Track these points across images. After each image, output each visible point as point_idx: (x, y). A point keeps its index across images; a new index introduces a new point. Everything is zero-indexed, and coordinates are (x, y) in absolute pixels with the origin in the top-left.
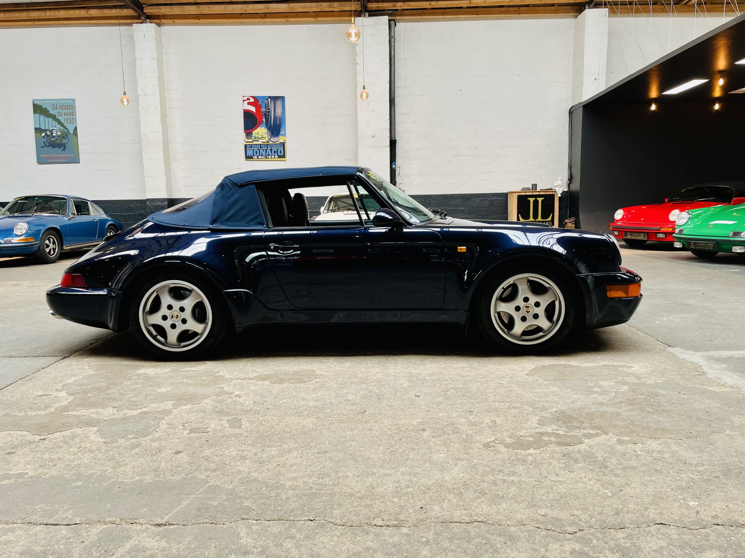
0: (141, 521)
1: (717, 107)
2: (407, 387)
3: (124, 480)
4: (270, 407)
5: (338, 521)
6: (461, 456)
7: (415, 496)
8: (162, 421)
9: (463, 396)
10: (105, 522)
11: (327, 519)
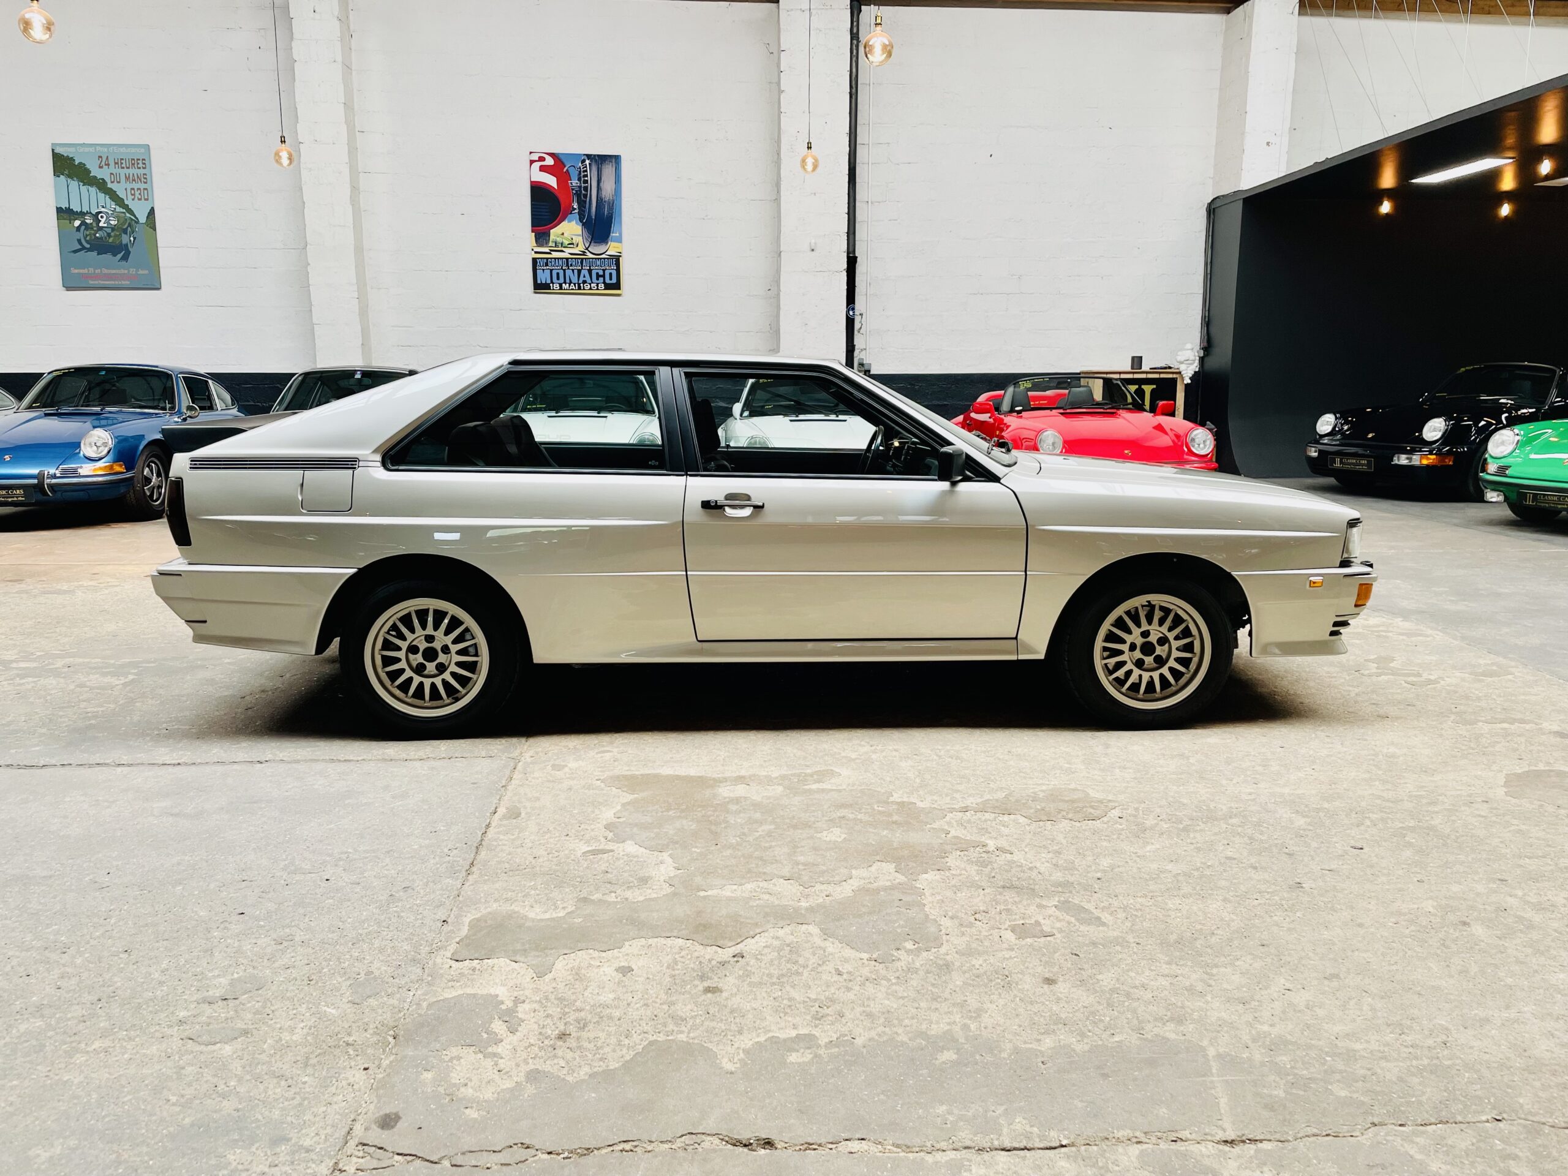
0: (1187, 1135)
1: (1505, 210)
2: (1311, 828)
3: (1030, 1046)
4: (1099, 875)
8: (927, 910)
9: (1443, 845)
10: (1119, 1140)
11: (1523, 1116)
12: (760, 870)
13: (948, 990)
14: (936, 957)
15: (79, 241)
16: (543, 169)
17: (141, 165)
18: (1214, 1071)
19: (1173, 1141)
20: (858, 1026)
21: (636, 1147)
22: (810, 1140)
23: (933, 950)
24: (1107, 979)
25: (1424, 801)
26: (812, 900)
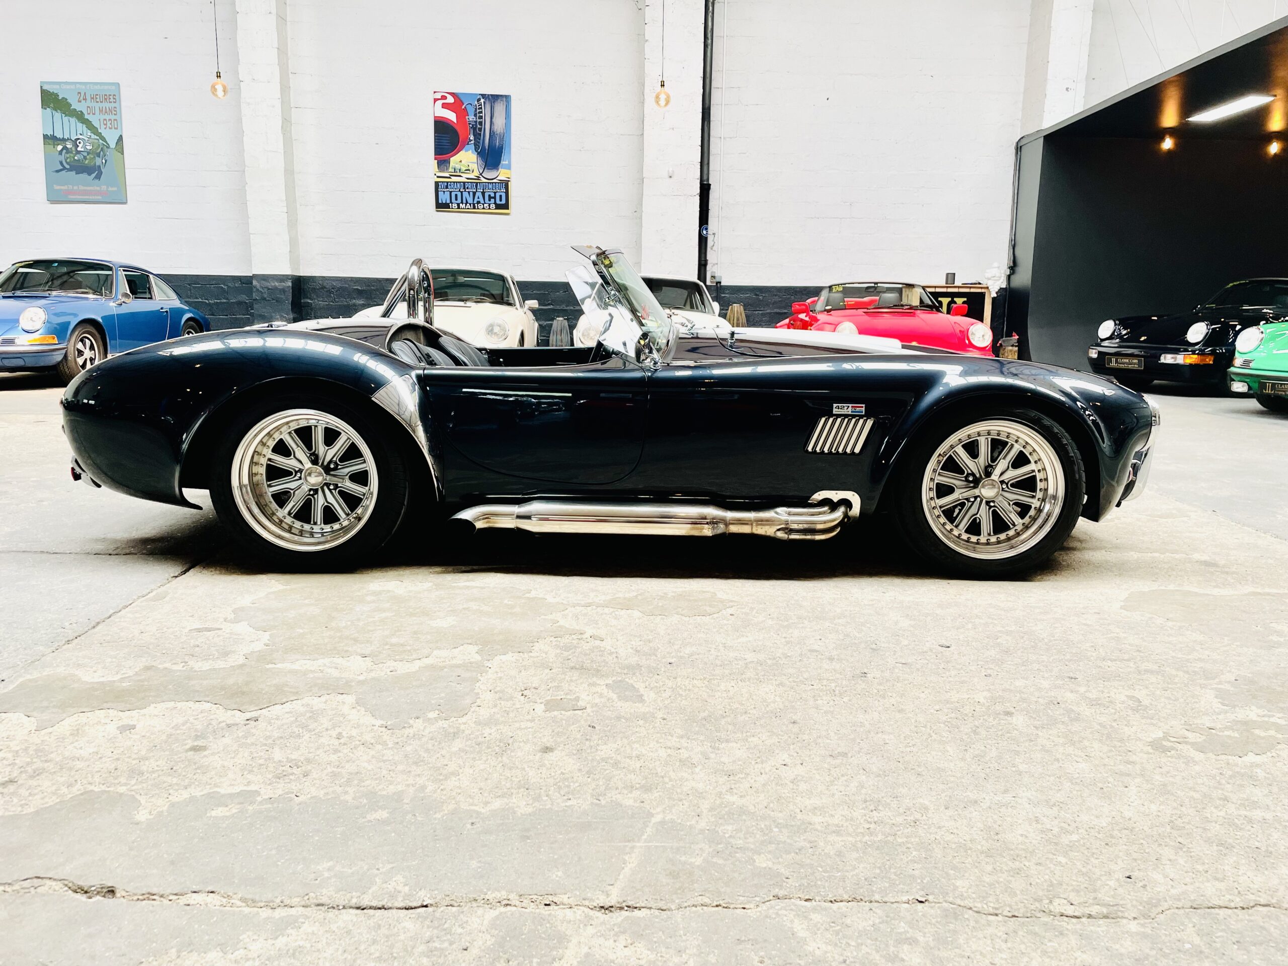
0: (564, 898)
1: (1274, 148)
2: (912, 629)
3: (473, 808)
5: (979, 905)
6: (1121, 767)
7: (1094, 851)
8: (478, 685)
9: (1032, 647)
10: (487, 902)
11: (951, 899)
12: (346, 648)
13: (438, 755)
14: (450, 726)
15: (61, 163)
16: (444, 106)
17: (112, 100)
18: (645, 837)
19: (546, 905)
23: (453, 719)
26: (373, 674)
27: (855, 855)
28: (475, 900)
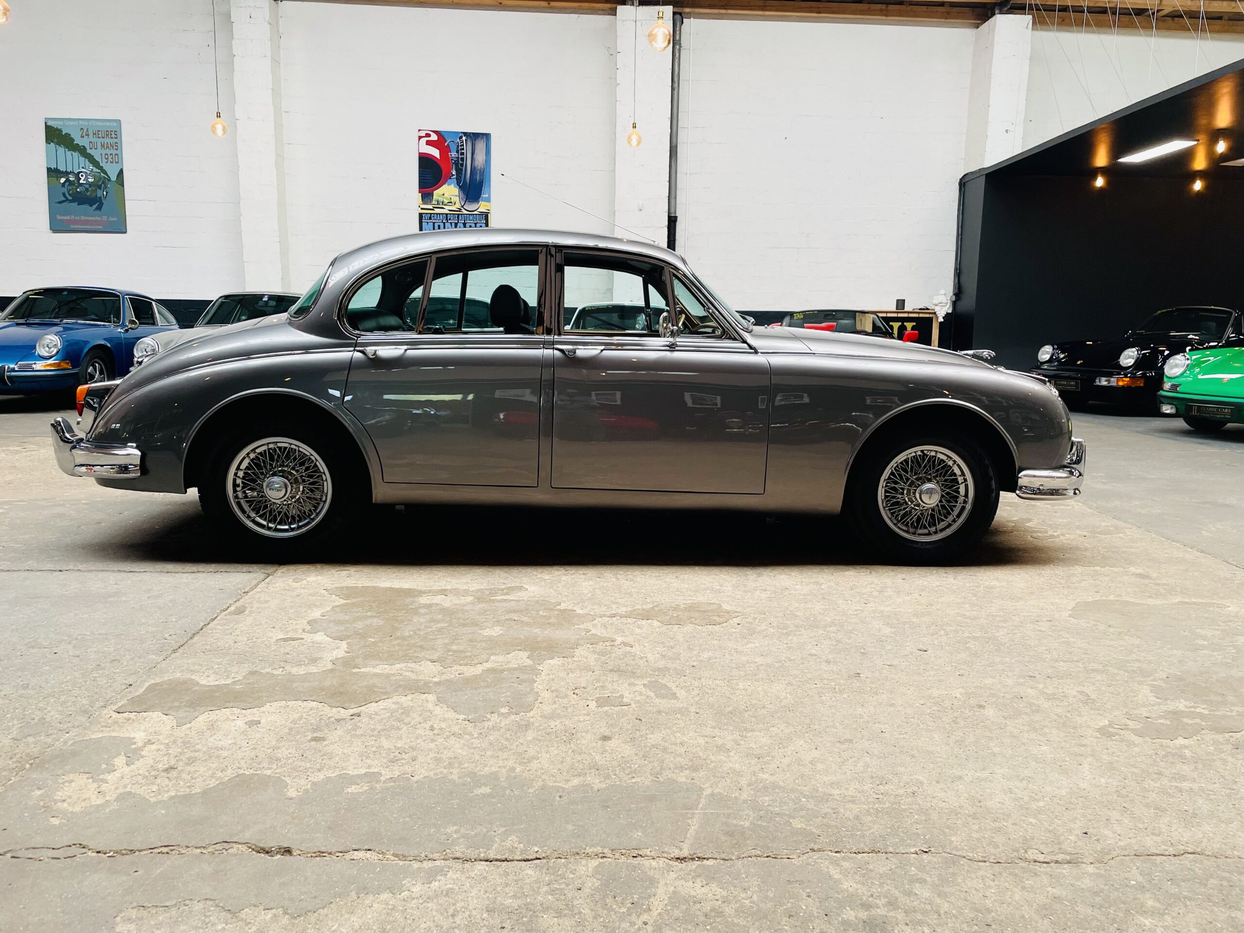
0: (647, 852)
1: (1198, 186)
2: (893, 635)
3: (557, 784)
4: (695, 664)
5: (971, 855)
6: (1075, 749)
7: (1057, 814)
8: (535, 685)
9: (996, 650)
10: (588, 855)
11: (948, 851)
12: (416, 655)
13: (517, 743)
14: (521, 720)
15: (64, 195)
16: (429, 143)
17: (113, 136)
18: (700, 806)
19: (633, 857)
20: (423, 767)
21: (173, 850)
22: (323, 849)
23: (522, 714)
24: (655, 738)
25: (998, 619)
26: (444, 677)
27: (870, 818)
28: (578, 854)
